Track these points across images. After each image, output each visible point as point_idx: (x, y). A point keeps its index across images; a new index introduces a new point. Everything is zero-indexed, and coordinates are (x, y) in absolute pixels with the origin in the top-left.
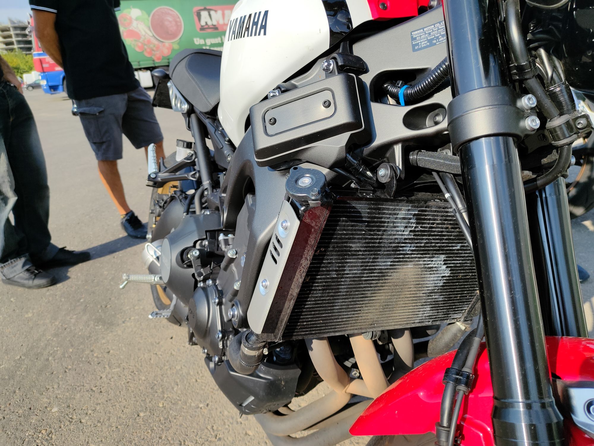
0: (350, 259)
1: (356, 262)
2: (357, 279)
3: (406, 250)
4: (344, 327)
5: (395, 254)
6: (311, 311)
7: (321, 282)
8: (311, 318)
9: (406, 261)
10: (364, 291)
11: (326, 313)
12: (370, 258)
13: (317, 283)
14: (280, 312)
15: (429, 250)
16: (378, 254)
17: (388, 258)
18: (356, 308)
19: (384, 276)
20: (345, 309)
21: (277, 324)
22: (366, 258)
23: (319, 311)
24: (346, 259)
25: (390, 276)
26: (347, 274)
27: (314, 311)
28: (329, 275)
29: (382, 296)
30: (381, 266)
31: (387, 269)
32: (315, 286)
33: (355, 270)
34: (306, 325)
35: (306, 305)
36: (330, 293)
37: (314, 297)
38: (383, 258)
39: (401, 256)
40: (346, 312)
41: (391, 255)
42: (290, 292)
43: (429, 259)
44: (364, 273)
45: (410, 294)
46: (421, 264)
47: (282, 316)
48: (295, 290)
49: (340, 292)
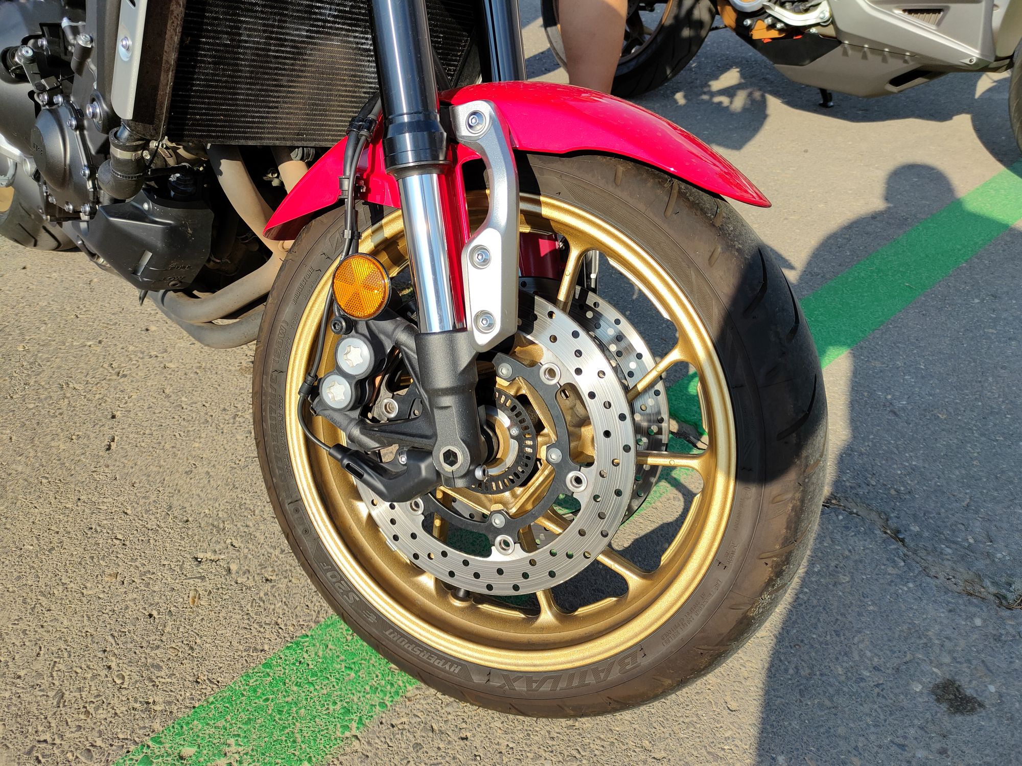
0: (245, 16)
1: (255, 24)
2: (263, 53)
3: (324, 14)
4: (257, 133)
5: (310, 19)
6: (203, 98)
7: (209, 50)
8: (206, 109)
9: (329, 34)
10: (276, 74)
11: (227, 105)
12: (275, 20)
13: (204, 50)
14: (156, 88)
15: (358, 20)
16: (286, 15)
17: (302, 24)
18: (270, 102)
19: (302, 54)
20: (254, 101)
21: (155, 109)
22: (268, 19)
23: (216, 98)
24: (239, 15)
25: (310, 55)
26: (246, 42)
27: (209, 98)
28: (218, 38)
29: (304, 88)
30: (293, 35)
31: (303, 42)
32: (202, 56)
33: (255, 37)
34: (200, 119)
35: (193, 85)
36: (226, 70)
37: (203, 74)
38: (294, 23)
39: (320, 23)
40: (256, 107)
41: (304, 18)
42: (164, 58)
43: (362, 35)
44: (270, 45)
45: (346, 91)
46: (350, 42)
47: (159, 97)
48: (171, 56)
49: (241, 71)
